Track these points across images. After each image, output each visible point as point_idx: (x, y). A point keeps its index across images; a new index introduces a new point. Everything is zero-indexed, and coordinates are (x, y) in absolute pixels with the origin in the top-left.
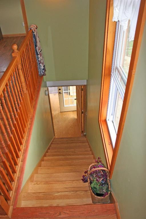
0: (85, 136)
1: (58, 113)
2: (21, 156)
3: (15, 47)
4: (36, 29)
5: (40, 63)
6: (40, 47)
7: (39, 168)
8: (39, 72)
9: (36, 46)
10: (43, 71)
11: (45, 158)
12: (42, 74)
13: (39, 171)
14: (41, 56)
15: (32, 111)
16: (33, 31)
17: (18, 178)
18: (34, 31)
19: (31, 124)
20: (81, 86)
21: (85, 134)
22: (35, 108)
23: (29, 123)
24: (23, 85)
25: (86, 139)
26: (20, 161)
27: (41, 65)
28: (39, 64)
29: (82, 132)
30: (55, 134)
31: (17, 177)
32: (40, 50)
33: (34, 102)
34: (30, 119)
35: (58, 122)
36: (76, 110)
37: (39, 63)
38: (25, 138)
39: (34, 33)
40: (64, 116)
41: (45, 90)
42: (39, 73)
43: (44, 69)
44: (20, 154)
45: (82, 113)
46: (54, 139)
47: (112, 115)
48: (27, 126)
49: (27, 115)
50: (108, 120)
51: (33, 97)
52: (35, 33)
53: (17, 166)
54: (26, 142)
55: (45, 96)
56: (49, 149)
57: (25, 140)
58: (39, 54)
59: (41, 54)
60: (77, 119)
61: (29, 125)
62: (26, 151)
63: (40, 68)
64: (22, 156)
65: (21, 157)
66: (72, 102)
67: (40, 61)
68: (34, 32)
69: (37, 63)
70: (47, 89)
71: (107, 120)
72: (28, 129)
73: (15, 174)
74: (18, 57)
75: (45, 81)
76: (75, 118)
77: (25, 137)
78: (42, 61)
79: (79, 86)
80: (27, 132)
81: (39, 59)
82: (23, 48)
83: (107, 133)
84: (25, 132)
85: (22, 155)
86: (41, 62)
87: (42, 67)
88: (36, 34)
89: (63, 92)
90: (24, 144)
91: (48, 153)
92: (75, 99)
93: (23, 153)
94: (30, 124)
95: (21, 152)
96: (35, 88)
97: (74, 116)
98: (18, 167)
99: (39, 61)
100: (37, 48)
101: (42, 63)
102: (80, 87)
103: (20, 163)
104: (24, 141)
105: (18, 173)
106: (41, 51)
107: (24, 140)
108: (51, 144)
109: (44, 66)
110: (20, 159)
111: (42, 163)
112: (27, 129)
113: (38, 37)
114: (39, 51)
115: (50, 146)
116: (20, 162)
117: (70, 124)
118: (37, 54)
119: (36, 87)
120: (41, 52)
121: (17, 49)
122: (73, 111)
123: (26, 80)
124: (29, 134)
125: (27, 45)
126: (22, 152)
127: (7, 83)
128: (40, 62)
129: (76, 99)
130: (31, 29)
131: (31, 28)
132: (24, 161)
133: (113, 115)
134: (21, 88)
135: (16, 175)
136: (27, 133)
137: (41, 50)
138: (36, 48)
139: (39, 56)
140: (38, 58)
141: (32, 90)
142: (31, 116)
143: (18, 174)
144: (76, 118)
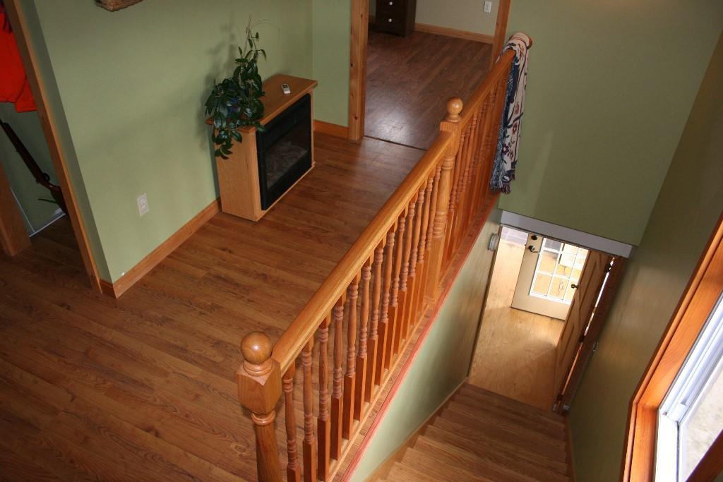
0: (564, 414)
1: (503, 309)
2: (366, 417)
3: (457, 106)
4: (528, 48)
5: (505, 153)
6: (520, 104)
7: (396, 463)
8: (494, 177)
9: (511, 100)
10: (507, 178)
11: (420, 438)
12: (501, 186)
13: (391, 473)
14: (514, 132)
15: (437, 293)
16: (518, 55)
17: (337, 475)
18: (520, 55)
19: (422, 333)
20: (610, 257)
21: (565, 407)
22: (446, 285)
23: (417, 326)
24: (439, 216)
25: (563, 426)
26: (359, 430)
27: (506, 158)
28: (501, 155)
29: (560, 397)
30: (472, 369)
31: (335, 473)
32: (518, 115)
33: (450, 269)
34: (422, 317)
35: (493, 334)
36: (564, 317)
37: (502, 151)
38: (393, 368)
39: (517, 61)
40: (519, 326)
41: (490, 234)
42: (493, 182)
43: (511, 174)
44: (366, 408)
45: (582, 338)
46: (464, 385)
47: (684, 403)
48: (410, 335)
49: (421, 300)
50: (666, 414)
51: (453, 251)
52: (521, 63)
53: (346, 442)
54: (391, 380)
55: (486, 250)
56: (439, 413)
57: (391, 373)
58: (511, 126)
59: (516, 126)
60: (556, 350)
61: (416, 333)
62: (382, 406)
63: (499, 166)
64: (369, 417)
65: (364, 420)
66: (559, 290)
67: (507, 147)
68: (519, 57)
69: (497, 150)
70: (496, 232)
71: (661, 411)
72: (410, 343)
73: (334, 461)
74: (454, 135)
75: (500, 207)
76: (551, 345)
77: (393, 366)
78: (512, 148)
79: (600, 255)
80: (404, 353)
81: (507, 141)
82: (475, 110)
83: (647, 454)
84: (399, 351)
85: (368, 414)
86: (507, 151)
87: (508, 167)
88: (521, 66)
89: (543, 248)
90: (383, 386)
91: (432, 425)
92: (573, 286)
93: (373, 409)
94: (418, 331)
95: (369, 407)
96: (467, 224)
97: (550, 335)
98: (347, 445)
99: (504, 145)
100: (512, 106)
101: (512, 154)
102: (603, 257)
103: (355, 436)
104: (387, 376)
105: (342, 460)
106: (519, 118)
107: (389, 372)
108: (452, 399)
109: (513, 164)
110: (359, 425)
111: (407, 453)
112: (408, 343)
113: (526, 74)
114: (515, 116)
115: (446, 405)
116: (357, 433)
117: (529, 356)
118: (506, 125)
119: (469, 222)
120: (518, 121)
121: (459, 114)
122: (552, 318)
123: (450, 201)
124: (407, 361)
125: (487, 98)
126: (372, 407)
127: (404, 211)
128: (505, 149)
129: (577, 287)
130: (511, 48)
131: (515, 45)
132: (367, 433)
133: (687, 403)
134: (432, 225)
135: (335, 467)
136: (401, 355)
137: (521, 115)
138: (508, 105)
139: (510, 131)
140: (505, 136)
141: (457, 229)
142: (428, 306)
143: (342, 466)
144: (556, 344)
